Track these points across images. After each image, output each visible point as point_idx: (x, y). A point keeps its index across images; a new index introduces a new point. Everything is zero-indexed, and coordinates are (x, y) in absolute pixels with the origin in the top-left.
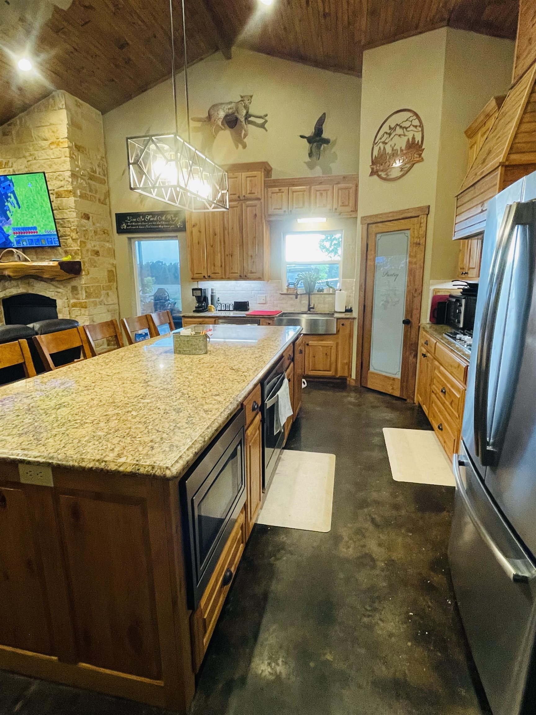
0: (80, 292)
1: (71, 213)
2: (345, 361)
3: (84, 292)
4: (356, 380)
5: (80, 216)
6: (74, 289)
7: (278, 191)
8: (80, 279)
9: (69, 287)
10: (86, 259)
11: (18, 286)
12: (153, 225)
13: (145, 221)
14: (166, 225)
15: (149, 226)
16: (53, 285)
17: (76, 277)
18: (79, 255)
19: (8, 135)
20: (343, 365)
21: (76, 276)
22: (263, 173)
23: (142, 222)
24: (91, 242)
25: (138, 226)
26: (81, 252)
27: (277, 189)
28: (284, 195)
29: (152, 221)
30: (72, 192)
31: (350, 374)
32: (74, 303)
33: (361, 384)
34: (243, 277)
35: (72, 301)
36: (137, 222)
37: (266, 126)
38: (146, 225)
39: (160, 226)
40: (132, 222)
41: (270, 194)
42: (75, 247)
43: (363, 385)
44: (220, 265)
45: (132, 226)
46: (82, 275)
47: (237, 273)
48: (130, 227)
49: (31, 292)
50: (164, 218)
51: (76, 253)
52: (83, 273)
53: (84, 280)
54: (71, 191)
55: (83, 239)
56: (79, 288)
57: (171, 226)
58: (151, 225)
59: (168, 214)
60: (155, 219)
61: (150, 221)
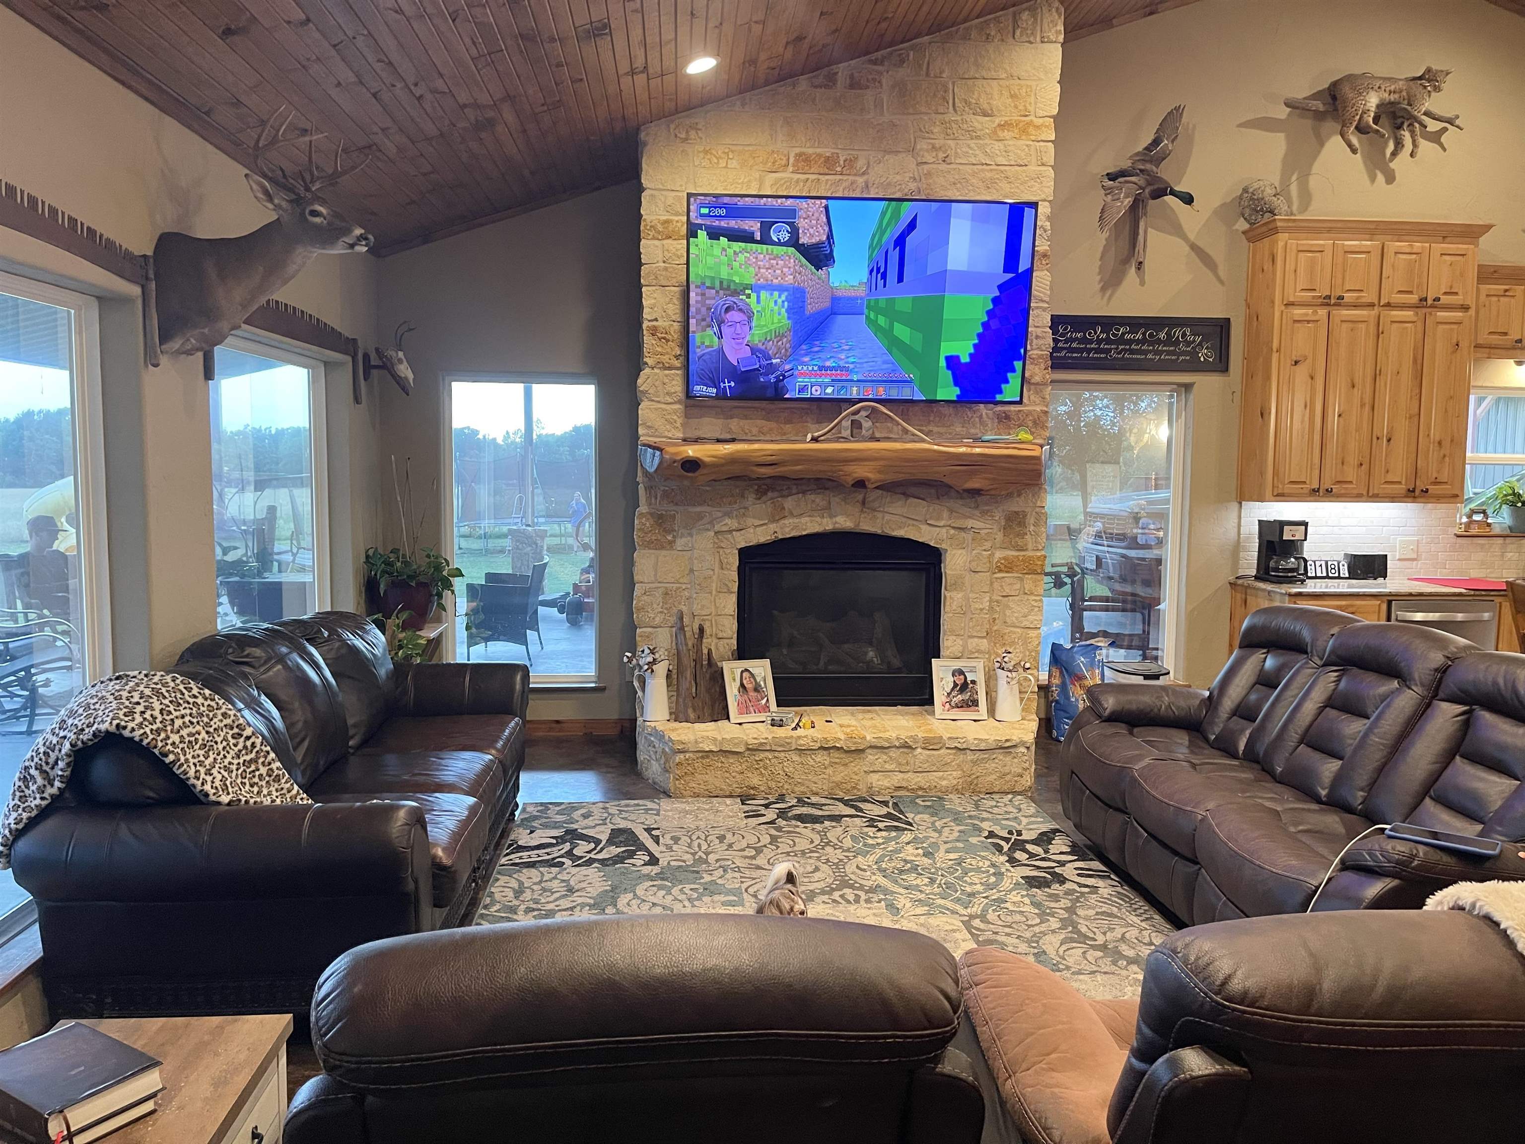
0: (1031, 529)
6: (1014, 519)
9: (998, 515)
12: (1132, 352)
13: (1108, 341)
14: (1169, 353)
15: (1119, 353)
17: (1020, 493)
19: (867, 87)
23: (1099, 341)
25: (1089, 351)
28: (1516, 303)
29: (1130, 342)
30: (1047, 259)
32: (1006, 559)
34: (1417, 494)
35: (1002, 554)
36: (1083, 340)
37: (1443, 139)
38: (1111, 349)
39: (1150, 356)
40: (1072, 340)
44: (1356, 463)
45: (1071, 350)
47: (1400, 483)
48: (1063, 354)
50: (1162, 335)
51: (1037, 423)
56: (1030, 519)
57: (1181, 358)
58: (1125, 350)
59: (1178, 325)
60: (1139, 336)
61: (1121, 341)
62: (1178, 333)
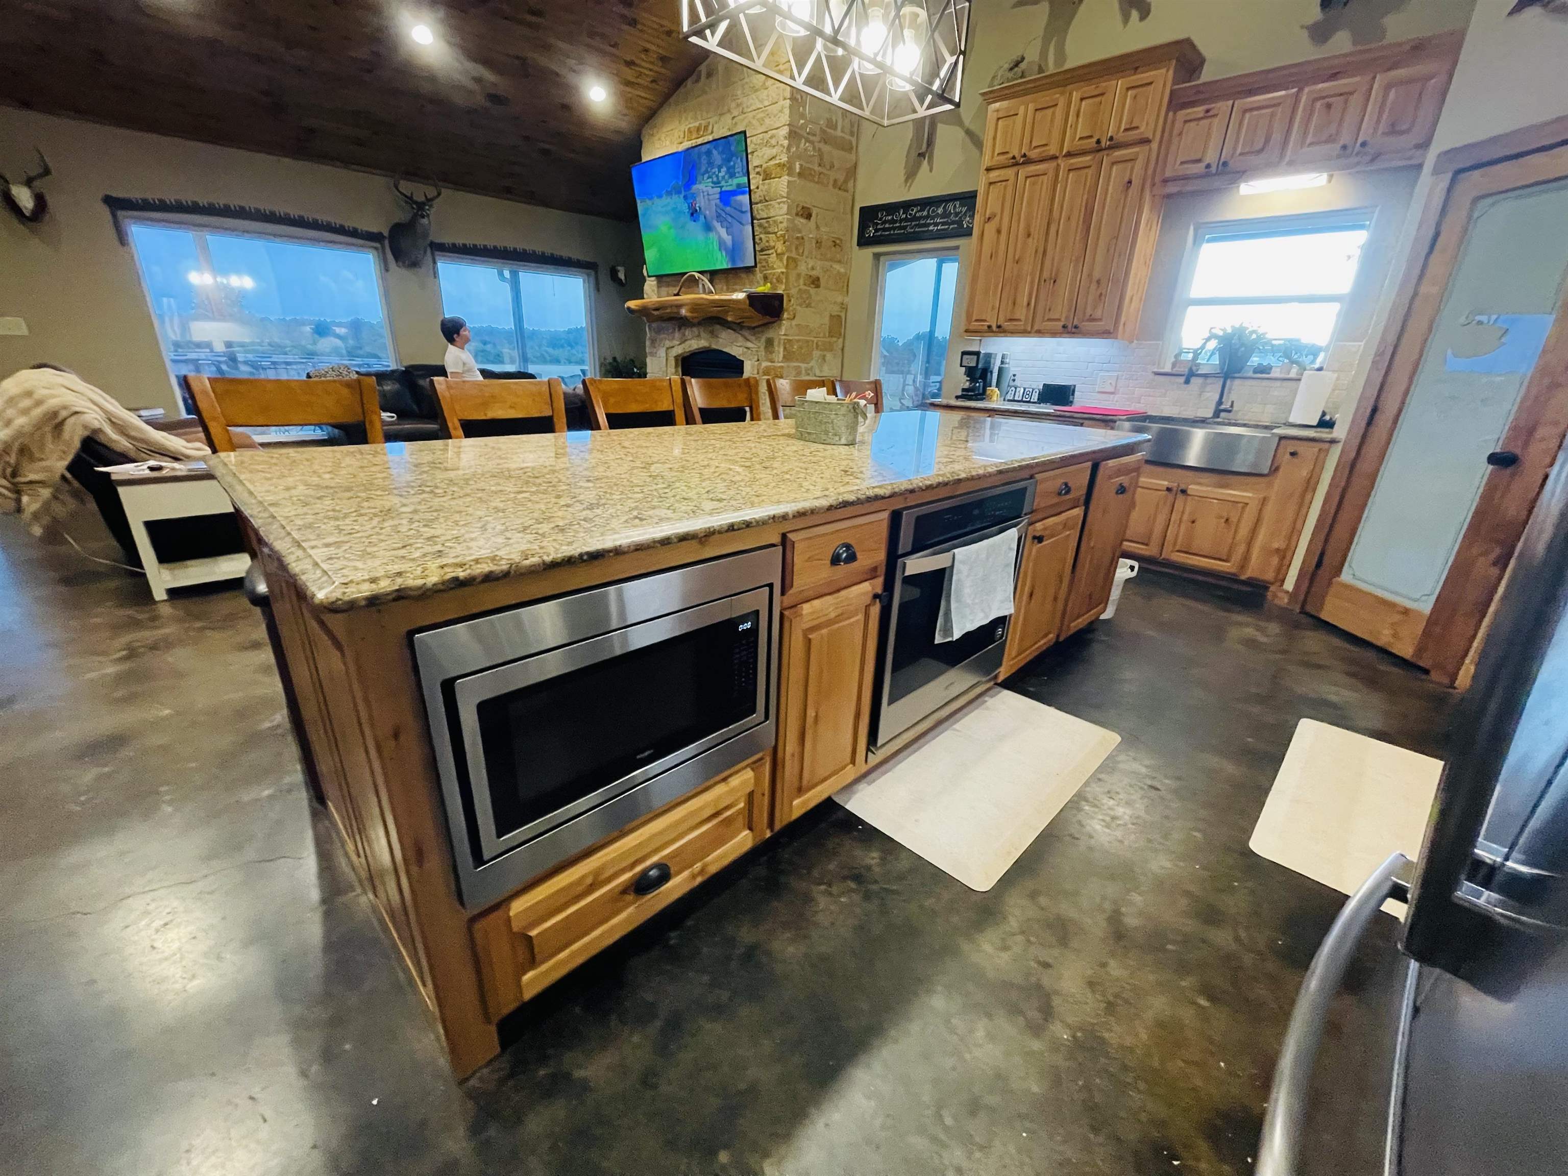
0: (776, 348)
1: (782, 205)
2: (1276, 545)
3: (782, 350)
4: (1293, 595)
5: (794, 211)
6: (769, 343)
7: (1201, 115)
8: (780, 327)
9: (763, 340)
10: (794, 291)
11: (699, 336)
12: (920, 226)
13: (906, 219)
14: (943, 224)
15: (913, 228)
16: (742, 335)
17: (774, 322)
18: (782, 283)
20: (1269, 552)
21: (773, 320)
22: (1171, 72)
23: (901, 221)
24: (809, 260)
25: (894, 229)
26: (787, 278)
27: (1199, 110)
28: (1217, 124)
29: (919, 218)
30: (788, 167)
31: (1281, 577)
32: (766, 367)
33: (1303, 606)
34: (1071, 330)
35: (765, 364)
36: (893, 221)
38: (908, 226)
39: (931, 228)
40: (885, 222)
41: (1178, 125)
42: (779, 268)
43: (1309, 608)
44: (1025, 303)
45: (884, 230)
46: (781, 320)
47: (1059, 320)
48: (880, 233)
49: (714, 347)
50: (940, 211)
51: (779, 280)
52: (785, 315)
53: (785, 329)
54: (784, 165)
55: (794, 255)
56: (776, 343)
57: (951, 227)
58: (916, 225)
59: (950, 200)
60: (925, 213)
61: (915, 218)
62: (950, 207)
